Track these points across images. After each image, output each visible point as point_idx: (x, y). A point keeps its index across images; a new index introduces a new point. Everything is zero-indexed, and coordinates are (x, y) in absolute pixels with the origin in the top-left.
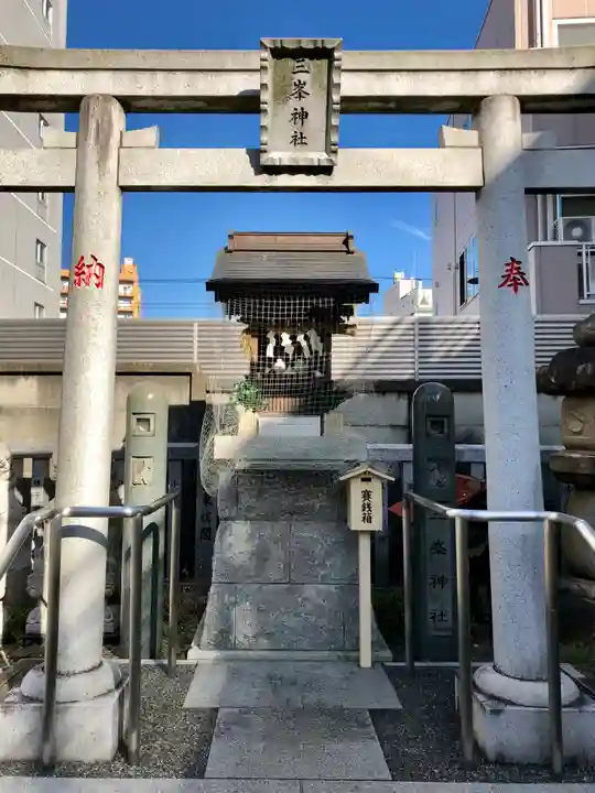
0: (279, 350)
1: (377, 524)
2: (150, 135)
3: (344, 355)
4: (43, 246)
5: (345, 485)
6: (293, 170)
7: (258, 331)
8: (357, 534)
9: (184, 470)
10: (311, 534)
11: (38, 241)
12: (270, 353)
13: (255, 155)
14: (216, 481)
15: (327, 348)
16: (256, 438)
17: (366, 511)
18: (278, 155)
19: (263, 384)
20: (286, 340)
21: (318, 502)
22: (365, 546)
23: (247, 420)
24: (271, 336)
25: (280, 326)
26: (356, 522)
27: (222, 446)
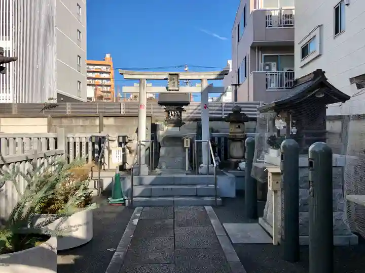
0: (172, 115)
1: (189, 146)
2: (151, 85)
3: (184, 115)
4: (80, 57)
5: (183, 140)
6: (173, 90)
7: (168, 112)
8: (186, 148)
9: (154, 137)
10: (179, 149)
11: (78, 56)
12: (170, 115)
13: (167, 88)
14: (160, 140)
15: (181, 115)
16: (167, 131)
17: (187, 145)
18: (170, 88)
19: (169, 121)
20: (173, 113)
21: (179, 143)
22: (187, 150)
23: (166, 128)
24: (170, 112)
25: (171, 111)
26: (185, 146)
27: (161, 133)
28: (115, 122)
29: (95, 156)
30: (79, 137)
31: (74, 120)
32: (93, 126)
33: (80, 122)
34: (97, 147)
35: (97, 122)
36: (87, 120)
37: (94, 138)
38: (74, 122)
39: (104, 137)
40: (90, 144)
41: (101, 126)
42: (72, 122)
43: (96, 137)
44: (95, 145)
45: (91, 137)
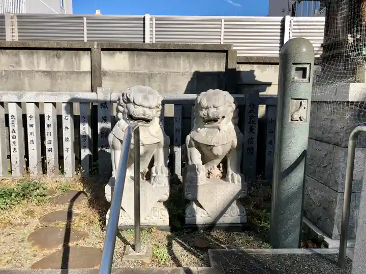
28: (132, 64)
29: (83, 157)
30: (37, 104)
31: (23, 56)
32: (72, 73)
33: (41, 62)
34: (85, 129)
35: (85, 63)
36: (59, 57)
37: (76, 106)
38: (25, 61)
39: (105, 104)
40: (67, 122)
41: (96, 74)
42: (18, 63)
43: (83, 102)
44: (82, 126)
45: (70, 104)
